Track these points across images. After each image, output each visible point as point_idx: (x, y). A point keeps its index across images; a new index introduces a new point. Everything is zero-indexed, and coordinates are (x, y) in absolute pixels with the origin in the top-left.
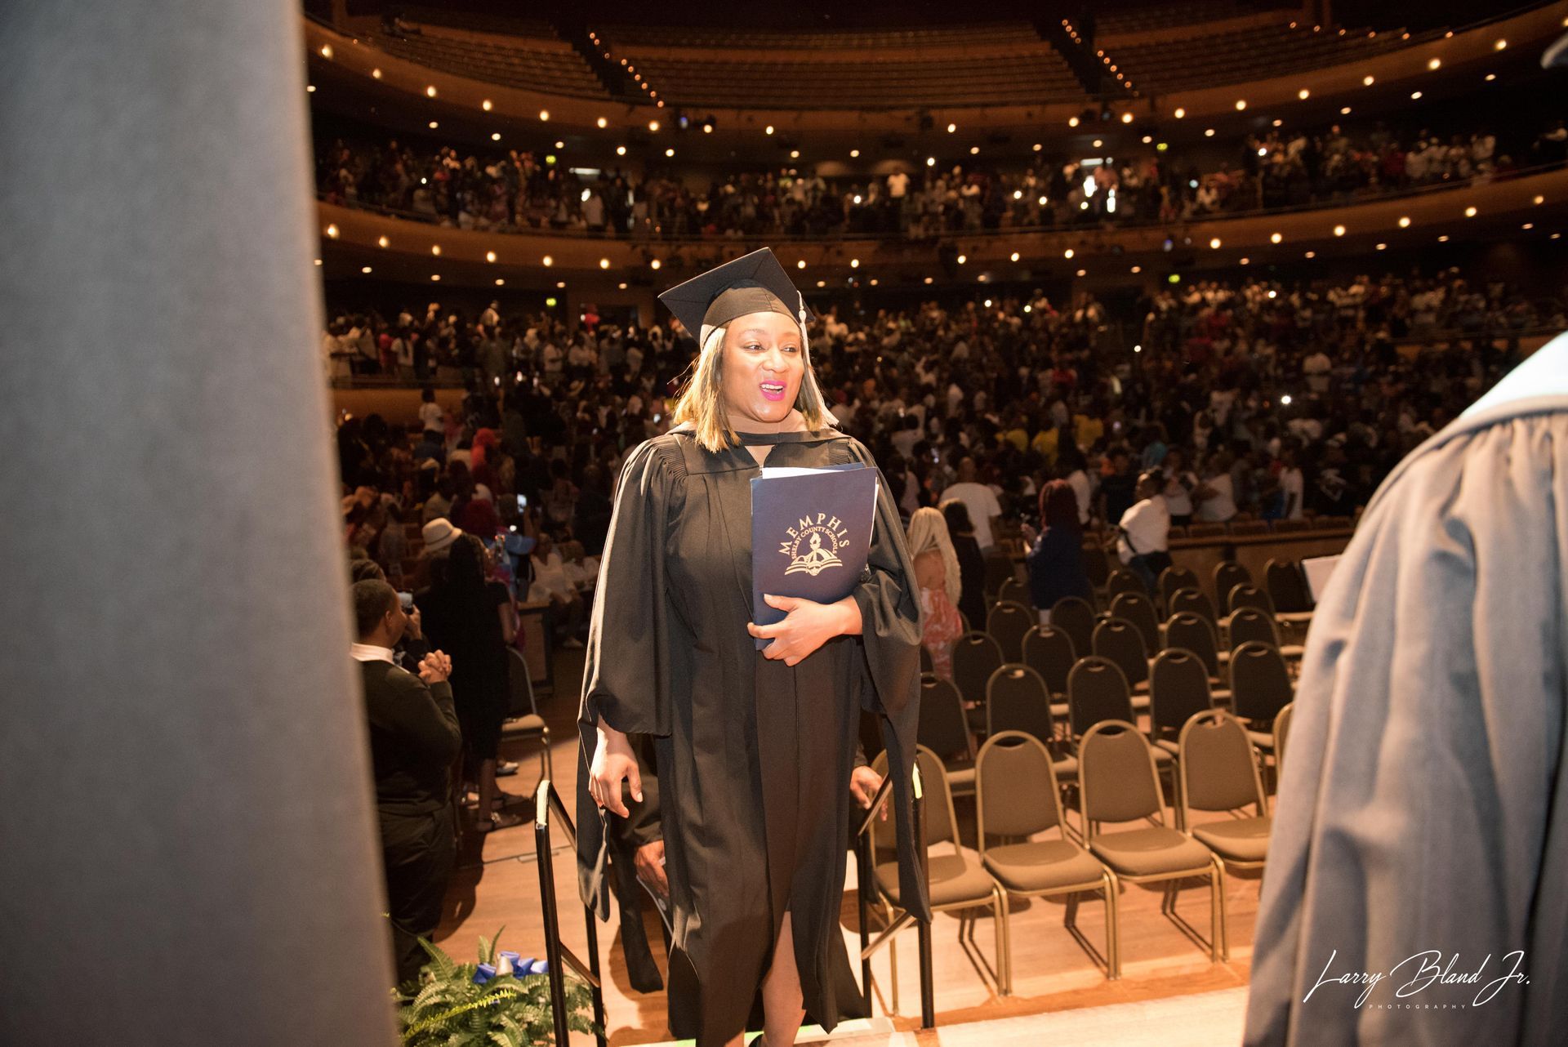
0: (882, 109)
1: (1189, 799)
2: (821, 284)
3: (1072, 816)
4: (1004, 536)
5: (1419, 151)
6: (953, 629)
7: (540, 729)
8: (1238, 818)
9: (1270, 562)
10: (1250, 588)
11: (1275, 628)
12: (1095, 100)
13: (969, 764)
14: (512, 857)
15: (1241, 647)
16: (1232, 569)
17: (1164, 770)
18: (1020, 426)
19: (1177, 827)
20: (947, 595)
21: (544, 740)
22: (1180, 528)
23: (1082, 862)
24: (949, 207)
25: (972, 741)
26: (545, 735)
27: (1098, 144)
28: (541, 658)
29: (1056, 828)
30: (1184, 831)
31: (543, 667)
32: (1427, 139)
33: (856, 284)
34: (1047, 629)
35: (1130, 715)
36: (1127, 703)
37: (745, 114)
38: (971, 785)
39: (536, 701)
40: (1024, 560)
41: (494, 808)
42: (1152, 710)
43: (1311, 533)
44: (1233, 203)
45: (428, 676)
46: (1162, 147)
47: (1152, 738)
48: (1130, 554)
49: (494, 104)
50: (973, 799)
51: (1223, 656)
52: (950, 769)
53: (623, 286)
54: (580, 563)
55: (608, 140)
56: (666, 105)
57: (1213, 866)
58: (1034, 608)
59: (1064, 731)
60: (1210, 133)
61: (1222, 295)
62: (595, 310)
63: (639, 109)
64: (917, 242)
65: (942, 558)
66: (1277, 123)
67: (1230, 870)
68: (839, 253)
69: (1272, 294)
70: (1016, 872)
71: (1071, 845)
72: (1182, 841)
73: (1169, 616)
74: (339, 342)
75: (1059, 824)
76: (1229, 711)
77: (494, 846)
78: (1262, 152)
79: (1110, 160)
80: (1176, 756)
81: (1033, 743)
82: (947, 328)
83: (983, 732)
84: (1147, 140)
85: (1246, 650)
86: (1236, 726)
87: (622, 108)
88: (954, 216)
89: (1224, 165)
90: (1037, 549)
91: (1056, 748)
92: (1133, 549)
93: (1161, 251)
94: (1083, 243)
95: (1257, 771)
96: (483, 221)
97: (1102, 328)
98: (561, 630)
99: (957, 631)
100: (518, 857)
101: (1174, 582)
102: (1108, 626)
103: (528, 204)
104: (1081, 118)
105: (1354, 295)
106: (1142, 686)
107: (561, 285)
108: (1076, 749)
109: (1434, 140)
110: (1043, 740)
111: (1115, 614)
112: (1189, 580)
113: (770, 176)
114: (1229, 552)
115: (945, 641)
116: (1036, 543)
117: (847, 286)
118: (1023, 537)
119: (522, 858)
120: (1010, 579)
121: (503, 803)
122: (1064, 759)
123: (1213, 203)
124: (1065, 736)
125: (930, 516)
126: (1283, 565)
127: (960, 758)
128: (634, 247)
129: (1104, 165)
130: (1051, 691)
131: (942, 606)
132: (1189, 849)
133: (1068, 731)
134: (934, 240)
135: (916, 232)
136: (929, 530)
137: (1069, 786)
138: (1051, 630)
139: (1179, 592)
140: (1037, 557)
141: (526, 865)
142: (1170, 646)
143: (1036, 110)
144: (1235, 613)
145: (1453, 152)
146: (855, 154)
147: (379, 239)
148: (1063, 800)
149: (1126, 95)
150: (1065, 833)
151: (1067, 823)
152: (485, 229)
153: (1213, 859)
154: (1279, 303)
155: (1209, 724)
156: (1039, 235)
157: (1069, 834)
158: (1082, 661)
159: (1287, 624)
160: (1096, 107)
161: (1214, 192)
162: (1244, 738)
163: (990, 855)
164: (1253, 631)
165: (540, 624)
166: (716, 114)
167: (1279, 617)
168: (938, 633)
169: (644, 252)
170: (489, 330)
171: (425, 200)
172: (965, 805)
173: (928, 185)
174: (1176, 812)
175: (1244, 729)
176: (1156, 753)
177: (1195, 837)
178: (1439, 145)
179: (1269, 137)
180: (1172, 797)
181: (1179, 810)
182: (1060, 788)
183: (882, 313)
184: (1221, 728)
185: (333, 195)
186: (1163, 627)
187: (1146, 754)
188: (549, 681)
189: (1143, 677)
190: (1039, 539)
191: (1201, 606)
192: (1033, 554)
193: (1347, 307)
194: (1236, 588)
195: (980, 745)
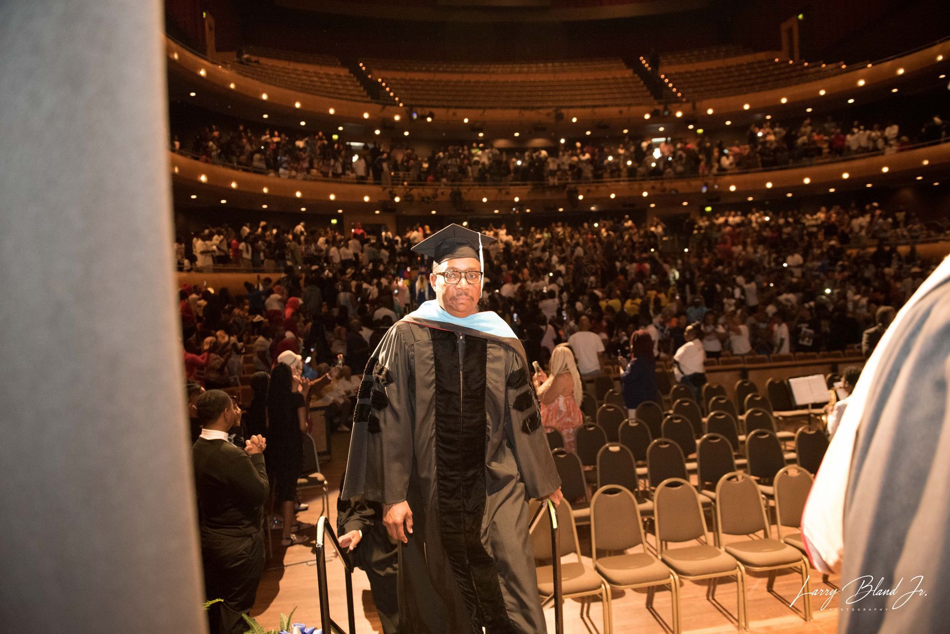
0: (533, 108)
1: (723, 528)
2: (496, 211)
3: (651, 538)
4: (607, 364)
5: (853, 134)
6: (578, 421)
7: (322, 482)
8: (753, 539)
9: (770, 380)
10: (758, 396)
11: (773, 421)
12: (660, 104)
13: (587, 505)
14: (304, 562)
15: (753, 433)
16: (746, 384)
17: (708, 509)
18: (617, 297)
19: (715, 545)
20: (574, 400)
21: (324, 489)
22: (714, 359)
23: (657, 567)
24: (572, 166)
25: (588, 491)
26: (325, 486)
27: (662, 129)
28: (324, 437)
29: (641, 545)
30: (719, 547)
31: (324, 443)
32: (858, 127)
33: (517, 212)
34: (634, 421)
35: (685, 474)
36: (684, 467)
37: (452, 111)
38: (587, 518)
39: (320, 465)
40: (619, 378)
41: (293, 531)
42: (699, 471)
43: (793, 363)
44: (743, 164)
45: (250, 449)
46: (700, 131)
47: (699, 489)
48: (681, 376)
49: (302, 104)
50: (589, 526)
51: (742, 438)
52: (574, 509)
53: (377, 212)
54: (348, 379)
55: (369, 126)
56: (404, 105)
57: (738, 569)
58: (625, 407)
59: (645, 484)
60: (728, 123)
61: (738, 219)
62: (360, 226)
63: (388, 107)
64: (554, 187)
65: (572, 378)
66: (768, 117)
67: (748, 572)
68: (507, 193)
69: (767, 219)
70: (615, 573)
71: (650, 556)
72: (719, 554)
73: (708, 414)
74: (206, 244)
75: (642, 543)
76: (746, 472)
77: (292, 556)
78: (760, 134)
79: (669, 139)
80: (714, 500)
81: (625, 492)
82: (572, 237)
83: (595, 485)
84: (691, 127)
85: (756, 434)
86: (750, 480)
87: (378, 107)
88: (576, 170)
89: (737, 142)
90: (627, 372)
91: (640, 495)
92: (682, 373)
93: (700, 193)
94: (653, 188)
95: (764, 509)
96: (294, 173)
97: (665, 239)
98: (336, 421)
99: (580, 422)
100: (306, 562)
101: (711, 392)
102: (671, 419)
103: (321, 164)
104: (653, 114)
105: (817, 219)
106: (691, 456)
107: (340, 211)
108: (652, 496)
109: (862, 127)
110: (632, 490)
111: (676, 412)
112: (720, 391)
113: (466, 148)
114: (744, 374)
115: (574, 428)
116: (627, 368)
117: (512, 213)
118: (619, 364)
119: (309, 563)
120: (611, 390)
121: (299, 528)
122: (645, 502)
123: (731, 164)
124: (645, 487)
125: (564, 352)
126: (777, 382)
127: (581, 501)
128: (384, 189)
129: (666, 142)
130: (637, 460)
131: (571, 406)
132: (723, 559)
133: (647, 484)
134: (564, 186)
135: (553, 181)
136: (564, 360)
137: (648, 519)
138: (636, 422)
139: (714, 398)
140: (628, 376)
141: (311, 567)
142: (709, 432)
143: (625, 109)
144: (749, 411)
145: (874, 134)
146: (517, 134)
147: (231, 183)
148: (645, 527)
149: (678, 101)
150: (646, 548)
151: (647, 542)
152: (294, 177)
153: (738, 566)
154: (773, 223)
155: (734, 480)
156: (626, 183)
157: (648, 549)
158: (655, 441)
159: (781, 418)
160: (660, 108)
161: (731, 158)
162: (755, 489)
163: (599, 563)
164: (760, 423)
165: (323, 417)
166: (434, 110)
167: (776, 414)
168: (569, 423)
169: (390, 192)
170: (296, 237)
171: (260, 160)
172: (584, 531)
173: (561, 153)
174: (714, 536)
175: (755, 483)
176: (702, 498)
177: (727, 551)
178: (865, 130)
179: (765, 125)
180: (711, 525)
181: (716, 533)
182: (643, 520)
183: (533, 229)
184: (740, 484)
185: (204, 157)
186: (705, 420)
187: (695, 499)
188: (328, 452)
189: (693, 451)
190: (629, 366)
191: (727, 407)
192: (625, 375)
193: (813, 226)
194: (749, 396)
195: (593, 493)
